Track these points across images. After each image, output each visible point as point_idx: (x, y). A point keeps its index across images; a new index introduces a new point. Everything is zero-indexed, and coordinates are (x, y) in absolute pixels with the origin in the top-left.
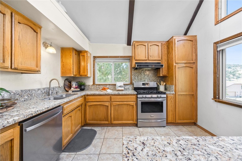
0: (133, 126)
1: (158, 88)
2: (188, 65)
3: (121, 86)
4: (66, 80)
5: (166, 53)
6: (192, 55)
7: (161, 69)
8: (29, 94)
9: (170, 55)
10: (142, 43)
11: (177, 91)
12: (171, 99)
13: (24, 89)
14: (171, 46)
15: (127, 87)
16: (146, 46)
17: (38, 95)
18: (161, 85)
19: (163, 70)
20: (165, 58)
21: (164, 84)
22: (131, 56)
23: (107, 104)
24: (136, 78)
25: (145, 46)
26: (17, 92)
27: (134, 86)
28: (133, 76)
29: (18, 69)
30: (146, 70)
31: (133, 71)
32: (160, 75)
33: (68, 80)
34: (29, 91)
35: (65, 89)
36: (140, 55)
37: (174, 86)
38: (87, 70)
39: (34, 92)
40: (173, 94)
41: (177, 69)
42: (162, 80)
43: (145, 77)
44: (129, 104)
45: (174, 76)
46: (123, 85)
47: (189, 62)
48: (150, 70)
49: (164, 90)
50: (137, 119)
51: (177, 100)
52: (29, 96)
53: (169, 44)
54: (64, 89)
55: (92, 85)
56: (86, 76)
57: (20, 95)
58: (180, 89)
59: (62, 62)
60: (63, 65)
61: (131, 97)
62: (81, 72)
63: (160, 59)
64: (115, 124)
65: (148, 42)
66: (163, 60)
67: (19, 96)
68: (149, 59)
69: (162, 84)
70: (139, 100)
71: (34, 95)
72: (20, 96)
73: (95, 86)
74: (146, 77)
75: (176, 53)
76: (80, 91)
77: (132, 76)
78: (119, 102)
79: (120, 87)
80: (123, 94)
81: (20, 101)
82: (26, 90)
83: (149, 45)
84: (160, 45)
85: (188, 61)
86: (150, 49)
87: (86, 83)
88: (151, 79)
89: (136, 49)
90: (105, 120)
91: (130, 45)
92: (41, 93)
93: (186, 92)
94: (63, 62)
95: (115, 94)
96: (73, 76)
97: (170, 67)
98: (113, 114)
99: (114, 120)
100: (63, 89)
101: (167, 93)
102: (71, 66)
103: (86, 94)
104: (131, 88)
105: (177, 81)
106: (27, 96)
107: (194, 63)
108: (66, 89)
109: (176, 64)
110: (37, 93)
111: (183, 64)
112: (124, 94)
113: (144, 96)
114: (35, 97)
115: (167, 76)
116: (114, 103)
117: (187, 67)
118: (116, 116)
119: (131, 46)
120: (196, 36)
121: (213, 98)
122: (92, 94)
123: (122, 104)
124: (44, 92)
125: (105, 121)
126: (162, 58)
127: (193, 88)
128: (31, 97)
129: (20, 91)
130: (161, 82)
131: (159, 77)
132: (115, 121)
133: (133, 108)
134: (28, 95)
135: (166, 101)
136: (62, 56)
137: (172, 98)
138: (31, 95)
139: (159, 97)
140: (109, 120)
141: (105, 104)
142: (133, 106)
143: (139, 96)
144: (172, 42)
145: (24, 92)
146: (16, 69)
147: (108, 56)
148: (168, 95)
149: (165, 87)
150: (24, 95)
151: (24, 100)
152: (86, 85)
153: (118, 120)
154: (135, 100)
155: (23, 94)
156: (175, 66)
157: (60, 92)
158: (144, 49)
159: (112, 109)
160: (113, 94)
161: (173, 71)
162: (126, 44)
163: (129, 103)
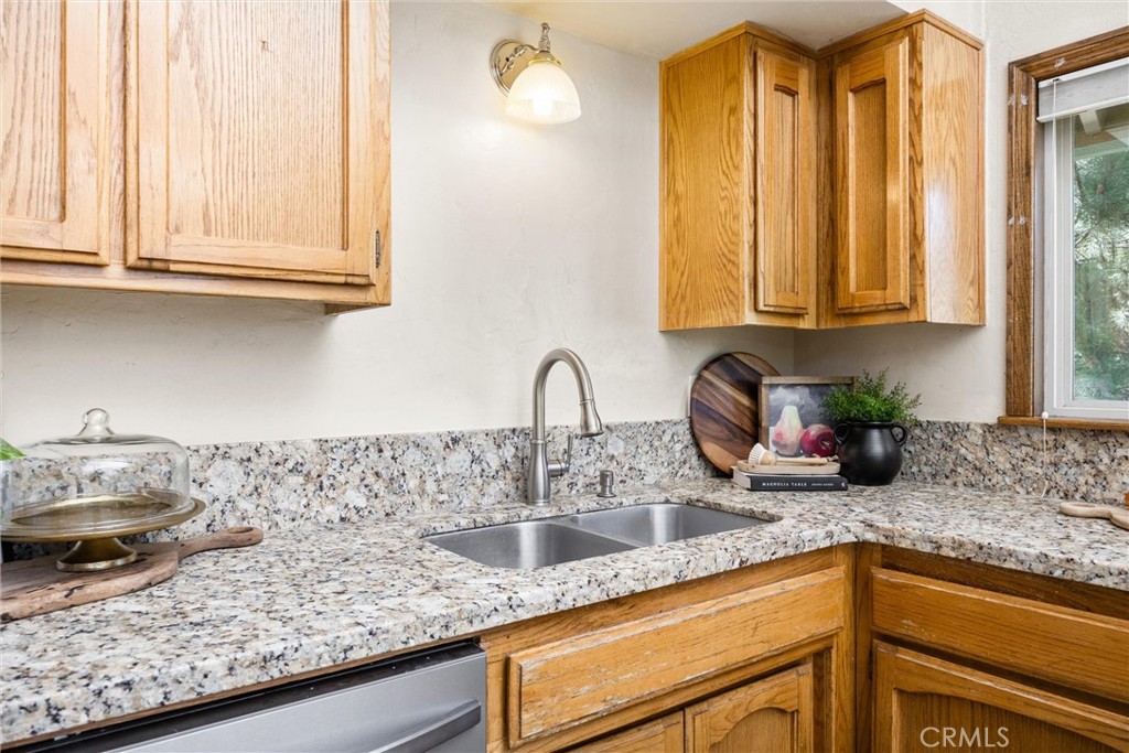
4: (715, 367)
8: (377, 474)
13: (345, 435)
17: (444, 486)
26: (289, 449)
29: (173, 267)
33: (730, 370)
34: (373, 452)
35: (701, 455)
38: (916, 240)
39: (413, 457)
52: (376, 487)
54: (693, 451)
55: (988, 428)
56: (902, 318)
57: (314, 474)
59: (672, 198)
60: (677, 221)
62: (846, 270)
67: (301, 479)
71: (412, 483)
72: (311, 488)
73: (1036, 437)
76: (837, 488)
81: (308, 523)
82: (351, 445)
87: (915, 402)
92: (477, 469)
94: (677, 198)
96: (750, 319)
100: (678, 447)
102: (736, 217)
103: (870, 536)
106: (363, 489)
108: (712, 450)
110: (439, 468)
114: (426, 504)
122: (946, 552)
124: (495, 464)
128: (393, 498)
129: (314, 447)
134: (370, 479)
136: (671, 141)
138: (391, 479)
145: (340, 454)
146: (156, 265)
150: (341, 478)
151: (342, 519)
152: (918, 424)
155: (330, 471)
157: (649, 480)
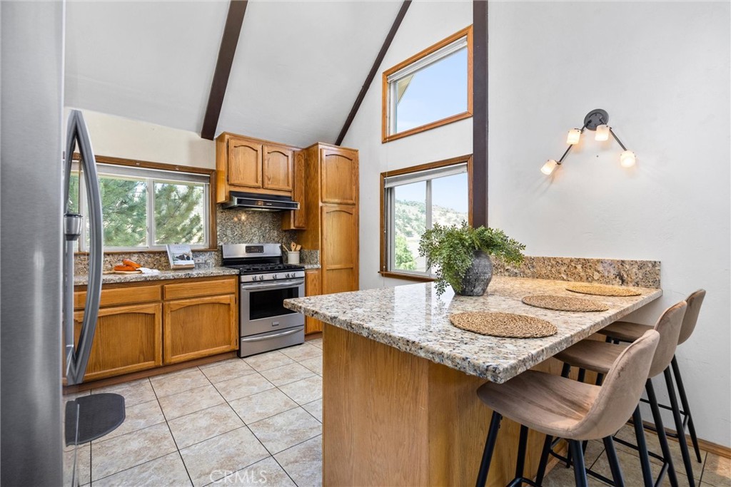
0: (228, 359)
1: (284, 259)
2: (344, 208)
3: (186, 256)
5: (303, 175)
6: (351, 189)
7: (292, 212)
9: (311, 182)
10: (248, 142)
11: (325, 262)
12: (313, 280)
14: (313, 162)
15: (201, 259)
16: (259, 152)
18: (291, 250)
19: (297, 215)
20: (301, 186)
21: (299, 247)
22: (213, 171)
23: (150, 309)
24: (229, 232)
25: (257, 151)
27: (222, 256)
28: (218, 228)
30: (254, 212)
31: (219, 215)
32: (290, 226)
36: (242, 171)
37: (319, 252)
40: (317, 269)
41: (325, 215)
42: (294, 240)
43: (253, 231)
44: (217, 301)
45: (320, 229)
46: (191, 253)
47: (345, 201)
48: (266, 212)
49: (298, 262)
50: (240, 337)
51: (325, 282)
53: (309, 155)
58: (330, 259)
61: (223, 283)
63: (290, 188)
64: (175, 364)
65: (265, 143)
66: (297, 193)
68: (266, 186)
69: (293, 249)
70: (244, 289)
74: (255, 229)
75: (324, 181)
77: (216, 228)
78: (188, 301)
79: (182, 259)
80: (200, 275)
83: (266, 149)
84: (290, 154)
85: (344, 199)
86: (268, 161)
88: (267, 236)
89: (232, 156)
90: (142, 357)
91: (212, 139)
93: (340, 263)
95: (176, 277)
97: (311, 211)
98: (170, 337)
99: (174, 353)
101: (306, 267)
104: (213, 261)
105: (324, 241)
107: (354, 204)
109: (324, 205)
111: (336, 205)
112: (204, 277)
113: (258, 277)
115: (305, 230)
116: (174, 304)
117: (342, 213)
118: (181, 339)
119: (215, 141)
120: (357, 151)
121: (379, 270)
123: (198, 305)
125: (142, 360)
126: (294, 186)
127: (351, 254)
130: (290, 244)
131: (285, 231)
132: (176, 355)
133: (229, 309)
135: (303, 284)
137: (315, 277)
139: (291, 277)
140: (156, 355)
141: (142, 309)
142: (229, 304)
143: (245, 278)
144: (316, 153)
147: (136, 161)
148: (309, 272)
149: (300, 255)
153: (185, 349)
154: (234, 290)
156: (321, 207)
158: (253, 160)
159: (168, 320)
160: (171, 278)
161: (318, 220)
162: (197, 132)
163: (219, 299)
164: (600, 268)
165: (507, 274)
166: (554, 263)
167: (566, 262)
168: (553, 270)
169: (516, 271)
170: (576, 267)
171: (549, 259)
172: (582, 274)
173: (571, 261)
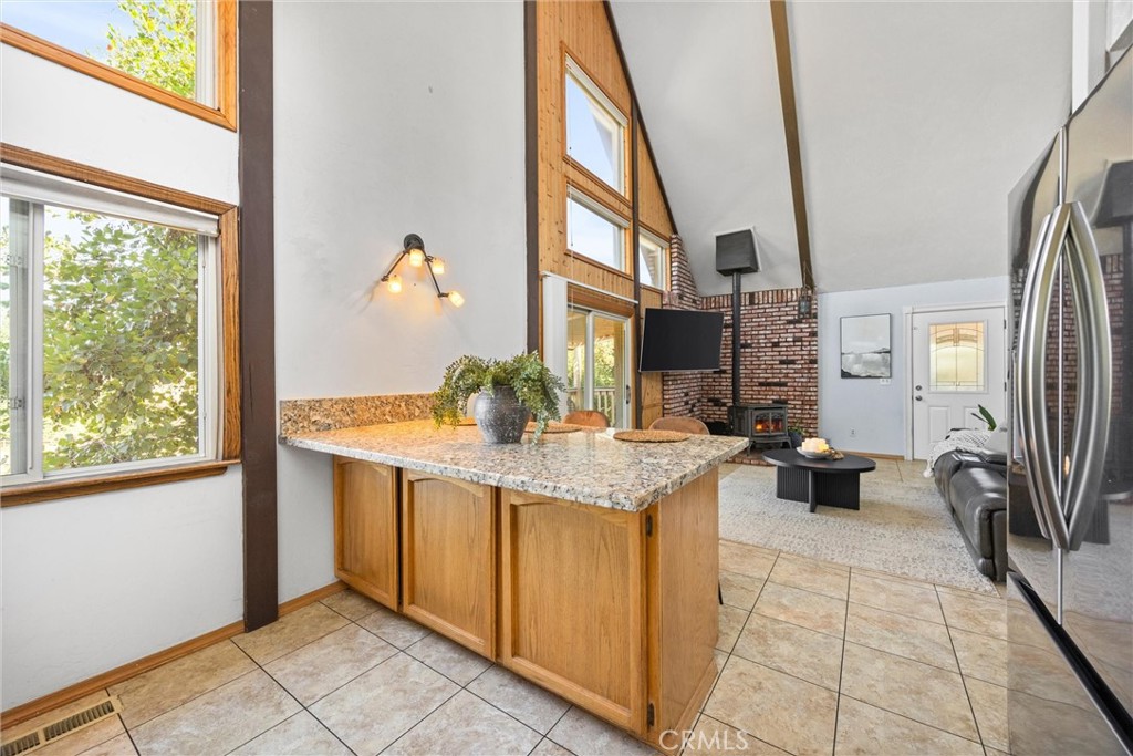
164: (420, 404)
165: (313, 428)
166: (378, 403)
167: (390, 400)
168: (378, 412)
169: (329, 421)
170: (400, 406)
171: (373, 398)
172: (406, 412)
173: (396, 399)
